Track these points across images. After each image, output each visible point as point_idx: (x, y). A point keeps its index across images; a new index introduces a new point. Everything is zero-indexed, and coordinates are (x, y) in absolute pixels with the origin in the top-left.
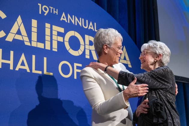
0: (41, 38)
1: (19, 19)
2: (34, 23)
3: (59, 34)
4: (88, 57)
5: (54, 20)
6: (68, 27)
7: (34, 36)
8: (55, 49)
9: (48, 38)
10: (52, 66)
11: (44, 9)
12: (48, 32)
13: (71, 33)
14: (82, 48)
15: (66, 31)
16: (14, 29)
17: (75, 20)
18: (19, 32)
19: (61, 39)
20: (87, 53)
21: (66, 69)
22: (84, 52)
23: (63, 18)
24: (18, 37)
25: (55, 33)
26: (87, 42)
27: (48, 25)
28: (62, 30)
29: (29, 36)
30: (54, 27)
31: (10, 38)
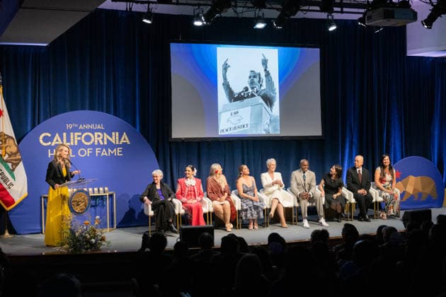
0: (68, 140)
1: (57, 135)
2: (65, 134)
3: (78, 136)
4: (96, 144)
5: (75, 130)
6: (83, 131)
7: (65, 140)
8: (76, 143)
9: (72, 140)
10: (75, 152)
11: (69, 126)
12: (72, 136)
13: (86, 134)
14: (93, 140)
15: (82, 134)
16: (55, 140)
17: (88, 127)
18: (57, 141)
19: (79, 138)
20: (96, 141)
21: (82, 153)
22: (94, 142)
23: (81, 127)
24: (57, 143)
25: (76, 136)
26: (96, 136)
27: (72, 134)
28: (80, 134)
29: (62, 141)
30: (76, 134)
31: (53, 144)
